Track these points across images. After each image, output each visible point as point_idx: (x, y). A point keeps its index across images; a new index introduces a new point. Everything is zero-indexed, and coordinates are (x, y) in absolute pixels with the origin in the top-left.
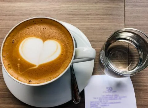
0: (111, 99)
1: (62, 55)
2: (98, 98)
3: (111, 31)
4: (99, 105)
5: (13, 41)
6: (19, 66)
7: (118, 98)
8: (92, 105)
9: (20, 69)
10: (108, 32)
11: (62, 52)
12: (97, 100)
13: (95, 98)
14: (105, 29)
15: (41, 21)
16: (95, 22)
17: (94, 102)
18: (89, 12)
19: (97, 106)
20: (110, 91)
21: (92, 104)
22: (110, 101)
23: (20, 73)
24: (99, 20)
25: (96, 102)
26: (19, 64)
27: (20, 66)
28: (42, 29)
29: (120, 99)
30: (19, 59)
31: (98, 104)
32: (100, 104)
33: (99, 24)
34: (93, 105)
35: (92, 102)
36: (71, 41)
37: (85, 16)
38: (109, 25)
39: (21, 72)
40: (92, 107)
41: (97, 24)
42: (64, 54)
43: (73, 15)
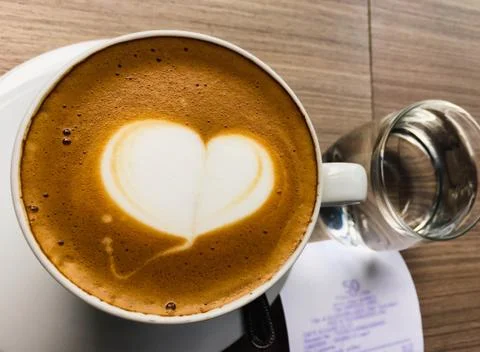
0: (361, 317)
1: (279, 193)
2: (324, 319)
3: (334, 96)
4: (328, 340)
5: (67, 134)
6: (109, 249)
7: (377, 310)
8: (311, 343)
9: (117, 259)
10: (327, 100)
11: (279, 183)
12: (323, 325)
13: (317, 321)
14: (317, 90)
15: (186, 50)
16: (286, 62)
17: (314, 332)
18: (263, 23)
19: (324, 343)
20: (353, 292)
21: (309, 341)
22: (357, 323)
23: (119, 277)
24: (299, 54)
25: (320, 332)
26: (108, 241)
27: (113, 245)
28: (191, 87)
29: (383, 312)
30: (107, 219)
31: (327, 337)
32: (333, 335)
33: (297, 71)
34: (313, 342)
35: (309, 335)
36: (306, 143)
37: (252, 37)
38: (327, 76)
39: (122, 272)
40: (312, 350)
41: (293, 71)
42: (285, 189)
43: (209, 25)
